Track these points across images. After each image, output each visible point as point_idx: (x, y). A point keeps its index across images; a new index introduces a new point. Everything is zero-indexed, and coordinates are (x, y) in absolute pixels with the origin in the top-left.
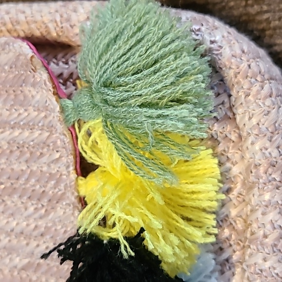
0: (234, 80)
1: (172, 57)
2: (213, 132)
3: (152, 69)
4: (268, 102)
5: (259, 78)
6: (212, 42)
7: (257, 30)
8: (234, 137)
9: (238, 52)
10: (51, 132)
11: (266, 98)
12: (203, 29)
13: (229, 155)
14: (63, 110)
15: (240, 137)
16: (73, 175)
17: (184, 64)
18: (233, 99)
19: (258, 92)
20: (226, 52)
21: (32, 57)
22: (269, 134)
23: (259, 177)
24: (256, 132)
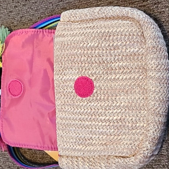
4: (153, 30)
5: (150, 23)
8: (143, 41)
9: (145, 17)
11: (152, 29)
18: (143, 30)
19: (150, 27)
22: (153, 39)
23: (150, 51)
24: (149, 38)
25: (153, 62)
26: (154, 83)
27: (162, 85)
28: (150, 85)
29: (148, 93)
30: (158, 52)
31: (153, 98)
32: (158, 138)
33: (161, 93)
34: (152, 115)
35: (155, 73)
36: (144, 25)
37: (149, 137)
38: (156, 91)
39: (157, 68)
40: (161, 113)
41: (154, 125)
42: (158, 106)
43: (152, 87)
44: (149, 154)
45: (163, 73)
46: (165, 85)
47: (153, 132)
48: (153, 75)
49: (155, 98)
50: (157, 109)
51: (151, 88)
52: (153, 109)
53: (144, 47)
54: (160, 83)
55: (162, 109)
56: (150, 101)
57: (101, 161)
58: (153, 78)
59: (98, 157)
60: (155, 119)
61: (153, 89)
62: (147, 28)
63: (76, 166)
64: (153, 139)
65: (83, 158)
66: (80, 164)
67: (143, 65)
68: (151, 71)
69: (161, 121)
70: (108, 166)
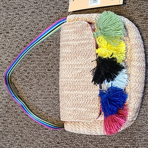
0: (128, 28)
1: (118, 22)
2: (124, 39)
3: (114, 24)
5: (133, 28)
6: (124, 21)
7: (132, 20)
8: (128, 40)
9: (129, 23)
10: (90, 40)
11: (134, 31)
12: (122, 18)
13: (127, 44)
14: (94, 35)
15: (129, 40)
16: (95, 49)
17: (120, 23)
18: (128, 32)
19: (133, 30)
20: (127, 23)
21: (87, 24)
22: (135, 38)
23: (133, 47)
24: (133, 38)
25: (135, 55)
26: (135, 70)
27: (141, 71)
28: (133, 71)
29: (131, 77)
30: (139, 48)
31: (135, 81)
32: (137, 108)
33: (140, 77)
34: (133, 92)
35: (136, 63)
36: (129, 29)
37: (131, 107)
38: (136, 75)
39: (138, 59)
40: (139, 91)
41: (135, 99)
42: (137, 86)
43: (134, 72)
44: (130, 120)
45: (142, 63)
46: (143, 71)
47: (134, 104)
48: (135, 64)
49: (136, 80)
50: (137, 88)
51: (133, 74)
52: (134, 88)
53: (129, 44)
54: (139, 70)
55: (140, 88)
56: (133, 82)
57: (96, 125)
58: (135, 66)
59: (94, 122)
60: (136, 95)
61: (135, 74)
62: (131, 31)
63: (77, 128)
64: (134, 109)
65: (83, 123)
66: (80, 127)
67: (128, 56)
68: (134, 61)
69: (139, 96)
70: (101, 128)
